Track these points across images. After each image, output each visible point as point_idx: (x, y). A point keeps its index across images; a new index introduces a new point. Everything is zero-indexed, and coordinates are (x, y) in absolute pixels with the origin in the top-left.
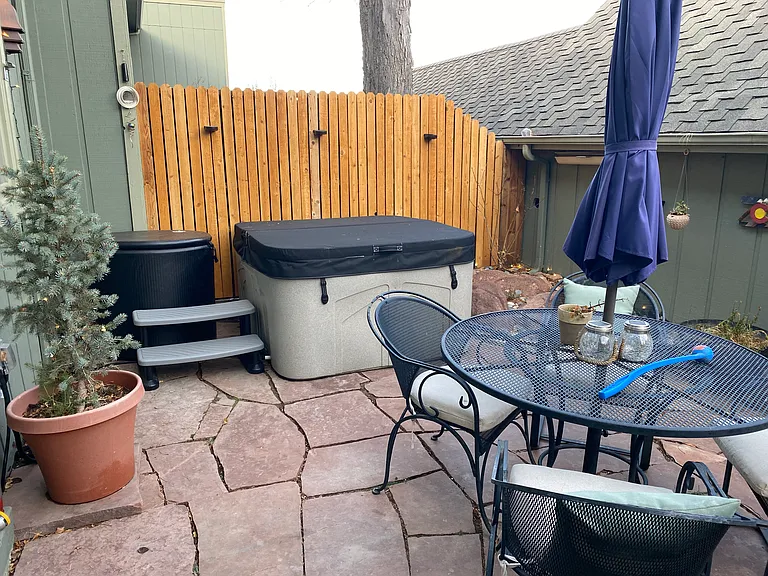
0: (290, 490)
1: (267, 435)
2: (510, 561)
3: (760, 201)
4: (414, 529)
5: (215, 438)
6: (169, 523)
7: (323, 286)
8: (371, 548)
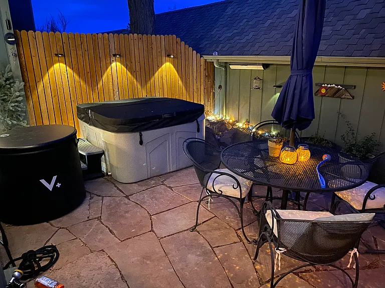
0: (151, 236)
1: (127, 212)
2: (280, 250)
3: (323, 85)
4: (214, 244)
5: (100, 217)
6: (98, 261)
7: (141, 136)
8: (199, 256)
